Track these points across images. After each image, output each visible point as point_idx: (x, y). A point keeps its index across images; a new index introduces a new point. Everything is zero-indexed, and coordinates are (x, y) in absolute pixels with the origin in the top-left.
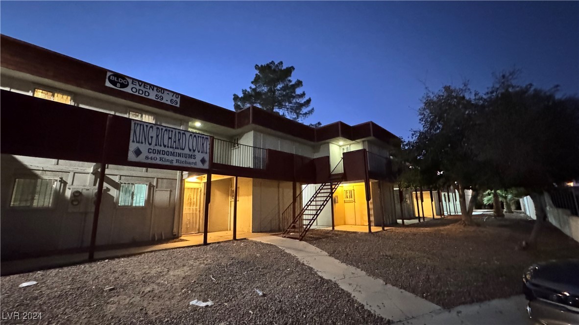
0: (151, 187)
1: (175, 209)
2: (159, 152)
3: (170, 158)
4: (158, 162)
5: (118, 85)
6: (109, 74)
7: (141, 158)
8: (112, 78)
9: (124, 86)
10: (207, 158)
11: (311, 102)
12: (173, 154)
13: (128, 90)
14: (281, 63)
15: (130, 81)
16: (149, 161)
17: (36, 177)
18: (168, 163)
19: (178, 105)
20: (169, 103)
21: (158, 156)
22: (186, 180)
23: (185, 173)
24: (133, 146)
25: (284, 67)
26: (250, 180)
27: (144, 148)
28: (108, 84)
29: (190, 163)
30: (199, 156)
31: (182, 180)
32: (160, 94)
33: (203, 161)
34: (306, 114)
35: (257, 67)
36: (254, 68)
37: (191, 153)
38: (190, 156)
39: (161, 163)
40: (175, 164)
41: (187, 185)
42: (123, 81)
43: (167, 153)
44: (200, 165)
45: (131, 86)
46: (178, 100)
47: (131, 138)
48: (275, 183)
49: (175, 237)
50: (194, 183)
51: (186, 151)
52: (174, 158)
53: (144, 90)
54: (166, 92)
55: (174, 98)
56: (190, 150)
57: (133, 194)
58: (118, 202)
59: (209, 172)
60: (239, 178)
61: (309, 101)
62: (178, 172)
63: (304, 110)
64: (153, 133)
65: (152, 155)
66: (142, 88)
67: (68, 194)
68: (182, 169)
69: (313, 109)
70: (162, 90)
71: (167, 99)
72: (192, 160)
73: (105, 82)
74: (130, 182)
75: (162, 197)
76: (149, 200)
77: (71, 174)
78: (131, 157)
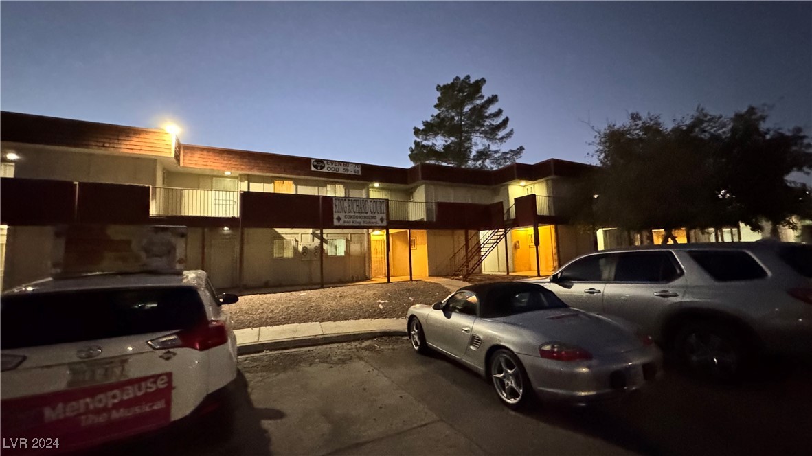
0: (347, 241)
1: (365, 258)
2: (351, 217)
3: (358, 220)
4: (351, 224)
5: (319, 168)
6: (312, 161)
7: (341, 223)
8: (315, 163)
9: (322, 167)
10: (384, 216)
11: (509, 123)
12: (360, 217)
13: (325, 170)
14: (468, 77)
15: (325, 162)
16: (346, 224)
17: (282, 238)
18: (358, 225)
19: (360, 174)
20: (353, 173)
21: (351, 220)
22: (372, 234)
23: (370, 231)
24: (336, 216)
25: (472, 80)
26: (424, 232)
27: (342, 215)
28: (313, 169)
29: (373, 223)
30: (379, 216)
31: (368, 234)
32: (346, 167)
33: (382, 220)
34: (503, 138)
35: (439, 88)
36: (436, 90)
37: (372, 215)
38: (372, 217)
39: (354, 225)
40: (363, 225)
41: (373, 238)
42: (322, 164)
43: (357, 217)
44: (380, 224)
45: (326, 166)
46: (360, 169)
47: (334, 210)
48: (449, 232)
49: (367, 279)
50: (378, 236)
51: (369, 214)
52: (361, 220)
53: (335, 167)
54: (350, 165)
55: (357, 168)
56: (372, 213)
57: (336, 246)
58: (327, 254)
59: (387, 228)
60: (412, 231)
61: (505, 122)
62: (365, 230)
63: (501, 133)
64: (346, 204)
65: (347, 220)
66: (334, 166)
67: (300, 249)
68: (368, 228)
69: (512, 130)
70: (346, 164)
71: (351, 171)
72: (373, 220)
73: (310, 168)
74: (334, 238)
75: (355, 248)
76: (347, 252)
77: (300, 235)
78: (336, 223)
